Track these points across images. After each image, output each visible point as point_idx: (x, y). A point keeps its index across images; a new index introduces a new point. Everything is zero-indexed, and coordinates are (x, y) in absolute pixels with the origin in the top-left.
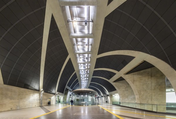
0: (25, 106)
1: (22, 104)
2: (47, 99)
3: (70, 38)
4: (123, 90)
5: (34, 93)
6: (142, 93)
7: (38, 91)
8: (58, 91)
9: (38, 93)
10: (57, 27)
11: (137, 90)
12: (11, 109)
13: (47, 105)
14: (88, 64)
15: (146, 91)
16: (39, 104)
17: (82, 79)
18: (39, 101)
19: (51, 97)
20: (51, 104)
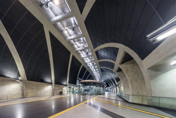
0: (41, 95)
1: (39, 93)
2: (59, 90)
3: (67, 42)
4: (125, 80)
5: (47, 85)
6: (134, 83)
7: (51, 83)
8: (69, 83)
9: (51, 85)
10: (55, 37)
11: (130, 80)
12: (32, 96)
13: (59, 94)
14: (92, 57)
15: (137, 81)
16: (52, 93)
17: (92, 70)
18: (52, 91)
19: (63, 88)
20: (63, 93)
